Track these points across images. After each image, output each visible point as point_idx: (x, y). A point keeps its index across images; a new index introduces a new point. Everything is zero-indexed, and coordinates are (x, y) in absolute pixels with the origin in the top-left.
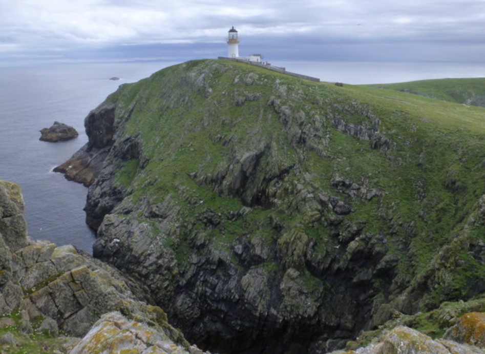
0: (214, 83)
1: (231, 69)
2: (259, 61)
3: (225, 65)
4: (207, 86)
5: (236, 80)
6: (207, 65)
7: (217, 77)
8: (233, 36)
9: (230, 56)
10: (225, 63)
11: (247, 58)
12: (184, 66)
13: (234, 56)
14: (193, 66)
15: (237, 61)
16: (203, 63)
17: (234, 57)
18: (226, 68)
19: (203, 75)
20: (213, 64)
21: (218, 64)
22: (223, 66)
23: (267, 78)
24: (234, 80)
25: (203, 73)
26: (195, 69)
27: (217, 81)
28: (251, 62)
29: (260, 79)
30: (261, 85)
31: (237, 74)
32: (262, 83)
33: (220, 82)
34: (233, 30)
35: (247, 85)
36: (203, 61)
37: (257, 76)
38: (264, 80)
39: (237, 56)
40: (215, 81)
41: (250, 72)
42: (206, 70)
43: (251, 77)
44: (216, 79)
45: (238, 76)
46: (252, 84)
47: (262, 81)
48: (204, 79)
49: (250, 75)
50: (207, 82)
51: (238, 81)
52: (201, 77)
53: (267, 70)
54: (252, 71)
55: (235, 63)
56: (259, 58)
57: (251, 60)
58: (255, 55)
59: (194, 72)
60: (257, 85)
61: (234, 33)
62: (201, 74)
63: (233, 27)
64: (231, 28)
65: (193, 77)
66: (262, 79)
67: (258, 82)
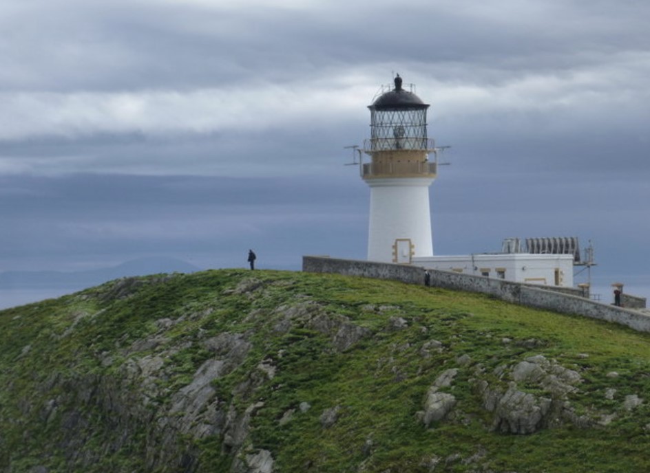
0: (287, 418)
1: (393, 329)
2: (568, 282)
3: (356, 306)
4: (242, 436)
5: (436, 401)
6: (242, 307)
7: (307, 384)
8: (399, 133)
9: (378, 253)
10: (350, 296)
11: (490, 262)
12: (86, 312)
13: (403, 249)
14: (151, 314)
15: (428, 280)
16: (213, 295)
17: (402, 261)
18: (368, 325)
19: (215, 367)
20: (277, 301)
21: (309, 302)
22: (341, 312)
23: (638, 389)
24: (419, 400)
25: (213, 353)
26: (161, 328)
27: (304, 406)
28: (517, 289)
29: (591, 392)
30: (604, 434)
31: (439, 364)
32: (607, 420)
33: (328, 415)
34: (396, 101)
35: (507, 429)
36: (213, 282)
37: (575, 376)
38: (620, 398)
39: (424, 250)
40: (294, 405)
41: (524, 347)
42: (235, 339)
43: (530, 383)
44: (300, 393)
45: (445, 378)
46: (541, 425)
47: (610, 408)
48: (221, 396)
49: (524, 366)
50: (240, 413)
51: (449, 409)
52: (200, 384)
53: (624, 337)
54: (535, 347)
55: (420, 298)
56: (565, 261)
57: (518, 277)
58: (535, 247)
59: (154, 349)
60: (574, 429)
61: (407, 116)
62: (197, 362)
63: (398, 82)
64: (390, 87)
65: (149, 381)
66: (611, 393)
67: (584, 414)
